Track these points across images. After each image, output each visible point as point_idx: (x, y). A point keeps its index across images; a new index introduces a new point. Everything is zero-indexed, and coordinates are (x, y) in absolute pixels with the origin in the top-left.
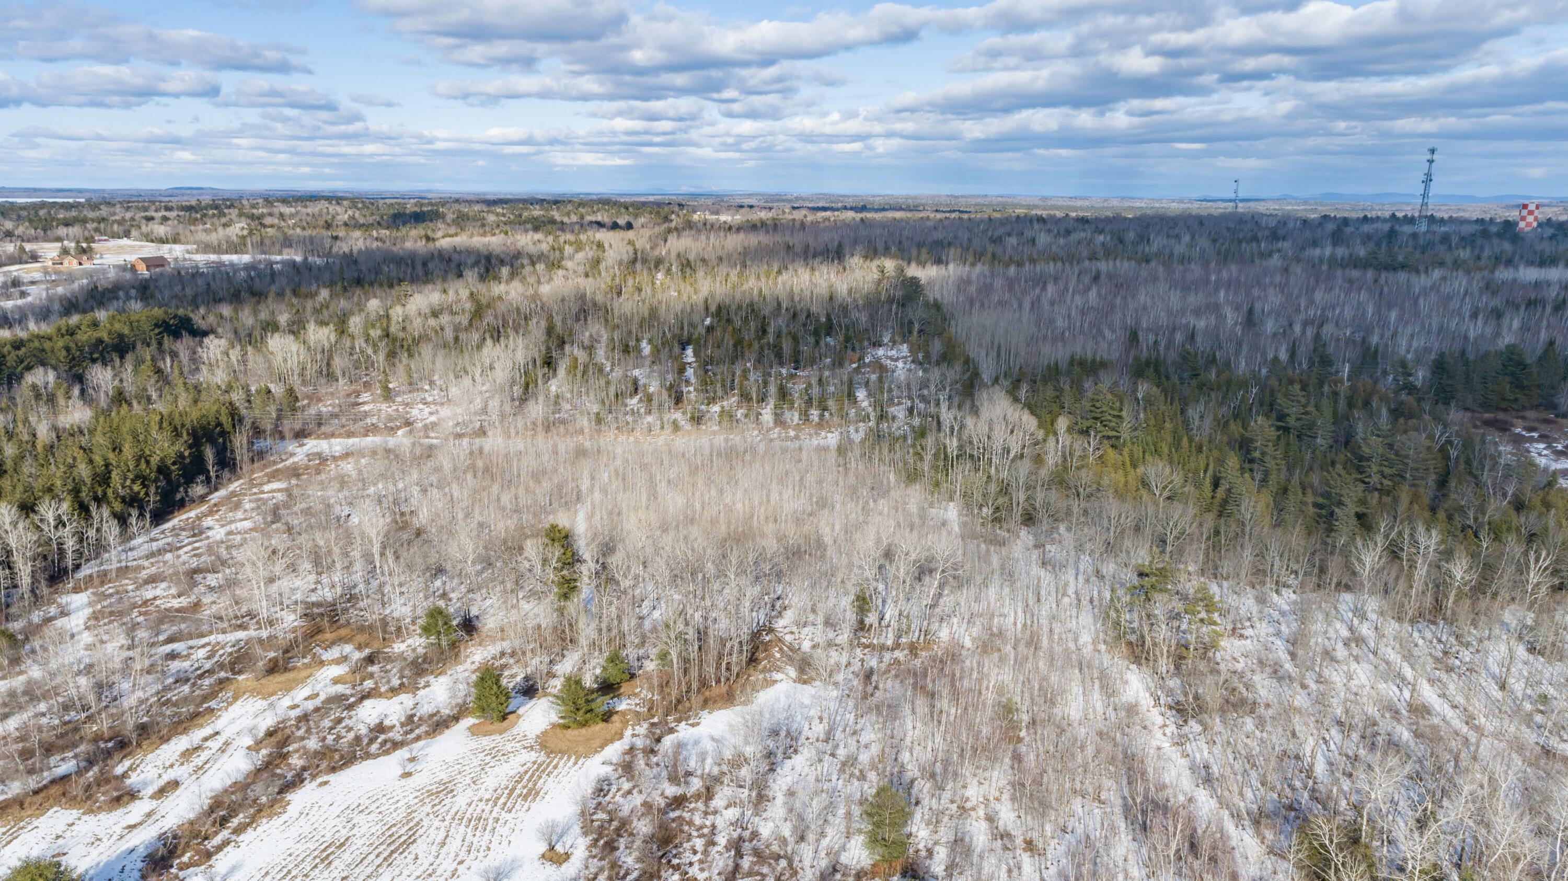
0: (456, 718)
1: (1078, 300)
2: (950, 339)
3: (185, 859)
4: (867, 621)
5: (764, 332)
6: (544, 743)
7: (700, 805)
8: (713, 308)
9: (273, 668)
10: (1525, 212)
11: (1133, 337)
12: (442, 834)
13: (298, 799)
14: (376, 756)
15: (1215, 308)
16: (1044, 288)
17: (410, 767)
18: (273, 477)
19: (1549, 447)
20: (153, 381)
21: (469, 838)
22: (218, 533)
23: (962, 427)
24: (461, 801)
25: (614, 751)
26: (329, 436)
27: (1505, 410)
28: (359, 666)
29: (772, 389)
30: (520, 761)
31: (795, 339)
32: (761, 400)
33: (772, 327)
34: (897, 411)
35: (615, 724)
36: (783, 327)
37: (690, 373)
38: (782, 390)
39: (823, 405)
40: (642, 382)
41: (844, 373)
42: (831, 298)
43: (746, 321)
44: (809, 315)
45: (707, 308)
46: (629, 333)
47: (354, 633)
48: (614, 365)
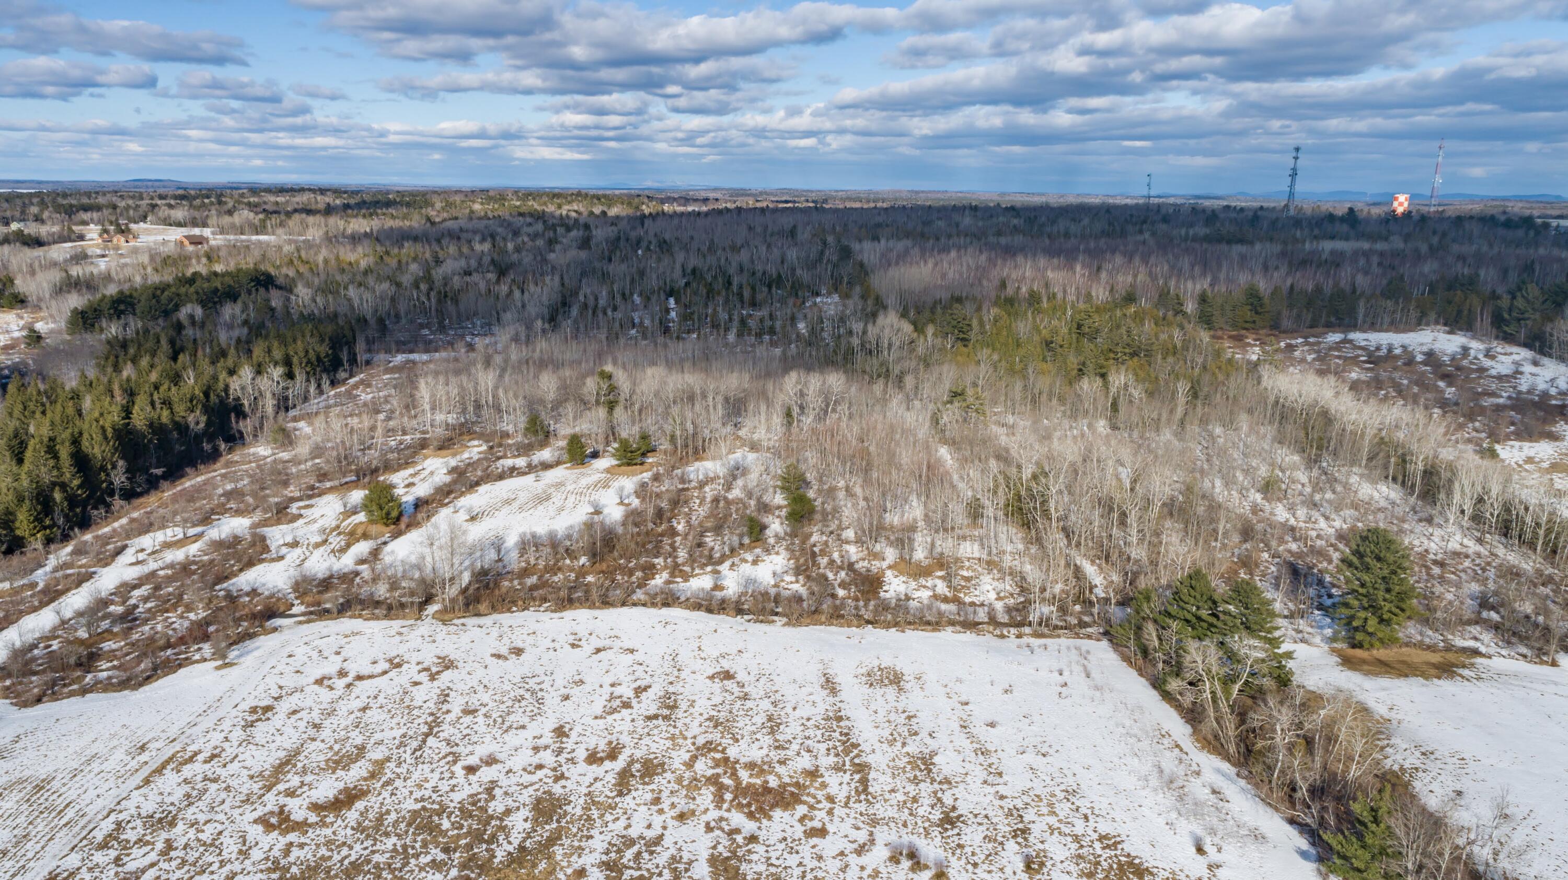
0: (557, 465)
2: (868, 287)
3: (435, 504)
4: (792, 431)
5: (730, 284)
6: (608, 471)
7: (697, 490)
8: (689, 271)
10: (1396, 204)
12: (564, 497)
13: (482, 489)
14: (516, 477)
17: (537, 479)
18: (386, 371)
21: (578, 498)
22: (365, 396)
23: (865, 332)
24: (570, 488)
25: (648, 474)
26: (411, 352)
28: (491, 448)
29: (736, 323)
30: (596, 477)
31: (753, 289)
32: (727, 330)
33: (736, 281)
34: (825, 335)
35: (646, 466)
36: (744, 282)
37: (673, 314)
38: (743, 322)
39: (772, 331)
40: (637, 321)
41: (789, 311)
42: (782, 262)
43: (715, 277)
44: (764, 273)
45: (684, 271)
46: (624, 288)
47: (481, 436)
48: (615, 309)
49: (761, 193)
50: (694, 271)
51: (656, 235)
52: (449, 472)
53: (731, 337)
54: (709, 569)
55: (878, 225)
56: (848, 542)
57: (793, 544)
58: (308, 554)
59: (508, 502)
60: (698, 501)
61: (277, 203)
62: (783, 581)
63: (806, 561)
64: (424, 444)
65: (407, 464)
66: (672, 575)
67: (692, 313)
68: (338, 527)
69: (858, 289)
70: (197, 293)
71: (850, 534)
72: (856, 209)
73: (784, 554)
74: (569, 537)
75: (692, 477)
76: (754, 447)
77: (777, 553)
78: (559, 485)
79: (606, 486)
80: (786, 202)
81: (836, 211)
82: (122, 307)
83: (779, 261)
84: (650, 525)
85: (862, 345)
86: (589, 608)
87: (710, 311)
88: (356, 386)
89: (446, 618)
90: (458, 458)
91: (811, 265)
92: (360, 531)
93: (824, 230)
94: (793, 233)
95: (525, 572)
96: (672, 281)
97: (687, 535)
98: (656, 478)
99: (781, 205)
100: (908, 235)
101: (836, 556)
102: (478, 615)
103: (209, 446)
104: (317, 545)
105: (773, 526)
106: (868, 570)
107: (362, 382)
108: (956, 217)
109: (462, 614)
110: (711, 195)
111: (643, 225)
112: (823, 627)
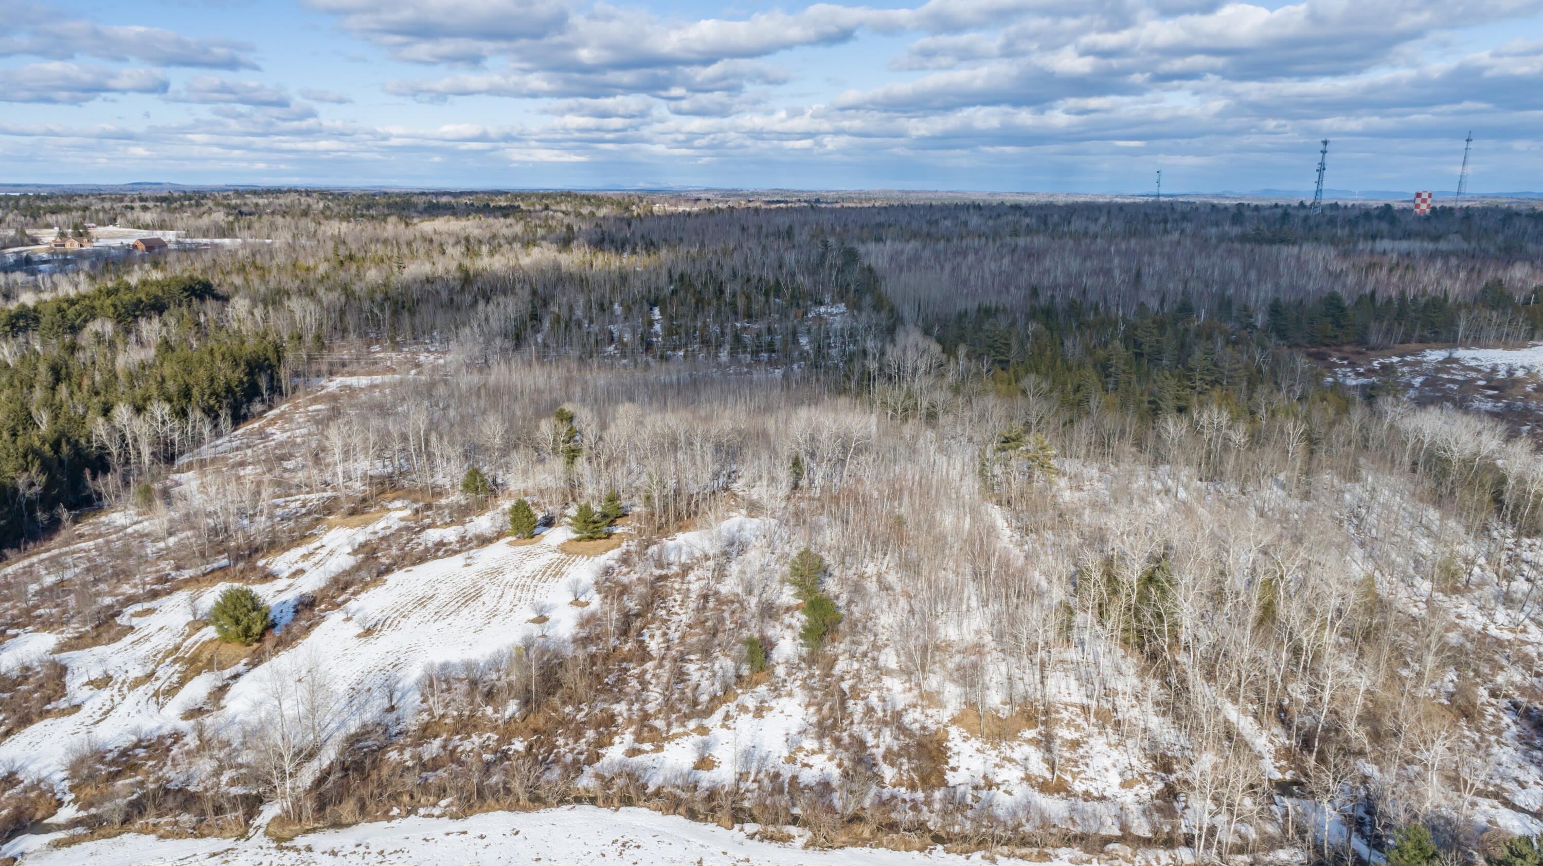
0: (498, 538)
1: (993, 266)
2: (880, 296)
3: (323, 607)
4: (801, 483)
5: (722, 292)
6: (563, 548)
7: (679, 580)
8: (676, 276)
9: (353, 512)
10: (1418, 201)
11: (1034, 292)
12: (499, 593)
13: (392, 579)
14: (441, 558)
15: (1108, 273)
16: (965, 257)
17: (469, 561)
18: (315, 401)
19: (1354, 370)
20: (193, 332)
21: (518, 594)
22: (279, 436)
23: (883, 354)
24: (509, 577)
25: (615, 553)
26: (352, 374)
27: (1327, 345)
28: (417, 511)
29: (728, 338)
30: (548, 558)
31: (748, 297)
32: (719, 346)
33: (728, 289)
34: (833, 352)
35: (614, 540)
36: (738, 289)
37: (657, 327)
38: (737, 339)
39: (771, 349)
40: (616, 335)
41: (790, 325)
42: (780, 267)
43: (705, 285)
44: (760, 279)
45: (670, 277)
46: (603, 296)
47: (409, 494)
48: (591, 322)
49: (753, 194)
50: (682, 277)
51: (643, 237)
52: (355, 552)
53: (724, 356)
54: (692, 724)
55: (880, 225)
56: (889, 672)
57: (812, 676)
58: (117, 699)
59: (422, 602)
60: (679, 598)
61: (257, 205)
62: (800, 749)
63: (832, 708)
64: (329, 508)
65: (304, 538)
66: (639, 738)
67: (679, 326)
68: (177, 648)
69: (868, 299)
70: (115, 306)
71: (889, 659)
72: (853, 208)
73: (800, 696)
74: (495, 665)
75: (672, 558)
76: (754, 508)
77: (790, 694)
78: (496, 572)
79: (558, 574)
80: (779, 202)
81: (833, 210)
82: (21, 323)
83: (776, 265)
84: (613, 641)
85: (880, 369)
86: (510, 809)
87: (699, 324)
88: (272, 422)
89: (286, 834)
90: (370, 528)
91: (814, 270)
92: (206, 655)
93: (822, 231)
94: (789, 233)
95: (426, 732)
96: (657, 288)
97: (663, 658)
98: (625, 560)
99: (773, 206)
100: (915, 235)
101: (874, 699)
102: (338, 825)
103: (46, 516)
104: (137, 683)
105: (781, 643)
106: (923, 728)
107: (281, 416)
108: (963, 217)
109: (311, 825)
110: (703, 196)
111: (629, 226)
112: (867, 850)
